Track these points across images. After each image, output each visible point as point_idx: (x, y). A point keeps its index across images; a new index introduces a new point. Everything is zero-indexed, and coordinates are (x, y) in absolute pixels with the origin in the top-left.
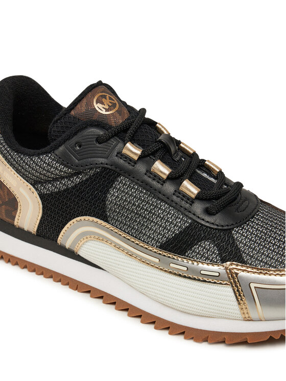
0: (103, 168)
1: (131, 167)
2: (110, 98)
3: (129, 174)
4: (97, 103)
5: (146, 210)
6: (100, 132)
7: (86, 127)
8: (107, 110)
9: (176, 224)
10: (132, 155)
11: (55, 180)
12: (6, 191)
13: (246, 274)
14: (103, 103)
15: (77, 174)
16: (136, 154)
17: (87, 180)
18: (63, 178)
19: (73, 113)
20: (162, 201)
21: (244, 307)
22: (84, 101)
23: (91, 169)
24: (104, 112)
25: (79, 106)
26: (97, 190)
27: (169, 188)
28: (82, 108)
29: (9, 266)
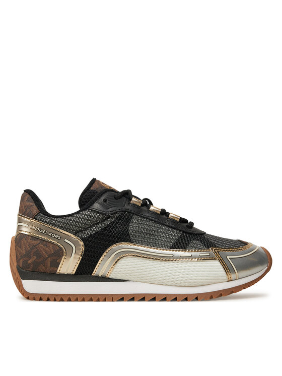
3: (139, 213)
10: (137, 203)
15: (106, 219)
19: (91, 189)
23: (116, 213)
28: (96, 186)
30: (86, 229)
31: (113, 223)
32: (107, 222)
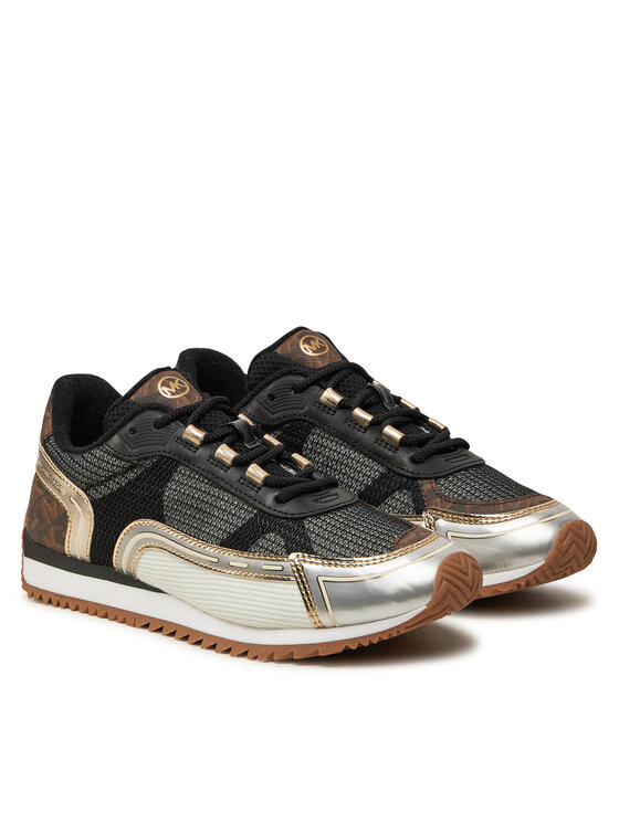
0: (160, 456)
1: (191, 453)
2: (179, 382)
3: (188, 462)
4: (162, 385)
5: (207, 503)
6: (159, 416)
7: (143, 411)
8: (173, 394)
9: (238, 515)
10: (193, 440)
11: (108, 479)
12: (55, 506)
13: (313, 567)
14: (169, 387)
15: (131, 468)
16: (197, 438)
17: (142, 473)
18: (115, 475)
19: (132, 398)
20: (226, 490)
21: (314, 614)
22: (148, 384)
23: (147, 459)
24: (169, 396)
25: (140, 390)
26: (153, 484)
27: (233, 474)
28: (143, 391)
29: (59, 610)
30: (100, 483)
31: (138, 478)
32: (131, 475)
